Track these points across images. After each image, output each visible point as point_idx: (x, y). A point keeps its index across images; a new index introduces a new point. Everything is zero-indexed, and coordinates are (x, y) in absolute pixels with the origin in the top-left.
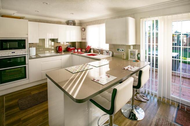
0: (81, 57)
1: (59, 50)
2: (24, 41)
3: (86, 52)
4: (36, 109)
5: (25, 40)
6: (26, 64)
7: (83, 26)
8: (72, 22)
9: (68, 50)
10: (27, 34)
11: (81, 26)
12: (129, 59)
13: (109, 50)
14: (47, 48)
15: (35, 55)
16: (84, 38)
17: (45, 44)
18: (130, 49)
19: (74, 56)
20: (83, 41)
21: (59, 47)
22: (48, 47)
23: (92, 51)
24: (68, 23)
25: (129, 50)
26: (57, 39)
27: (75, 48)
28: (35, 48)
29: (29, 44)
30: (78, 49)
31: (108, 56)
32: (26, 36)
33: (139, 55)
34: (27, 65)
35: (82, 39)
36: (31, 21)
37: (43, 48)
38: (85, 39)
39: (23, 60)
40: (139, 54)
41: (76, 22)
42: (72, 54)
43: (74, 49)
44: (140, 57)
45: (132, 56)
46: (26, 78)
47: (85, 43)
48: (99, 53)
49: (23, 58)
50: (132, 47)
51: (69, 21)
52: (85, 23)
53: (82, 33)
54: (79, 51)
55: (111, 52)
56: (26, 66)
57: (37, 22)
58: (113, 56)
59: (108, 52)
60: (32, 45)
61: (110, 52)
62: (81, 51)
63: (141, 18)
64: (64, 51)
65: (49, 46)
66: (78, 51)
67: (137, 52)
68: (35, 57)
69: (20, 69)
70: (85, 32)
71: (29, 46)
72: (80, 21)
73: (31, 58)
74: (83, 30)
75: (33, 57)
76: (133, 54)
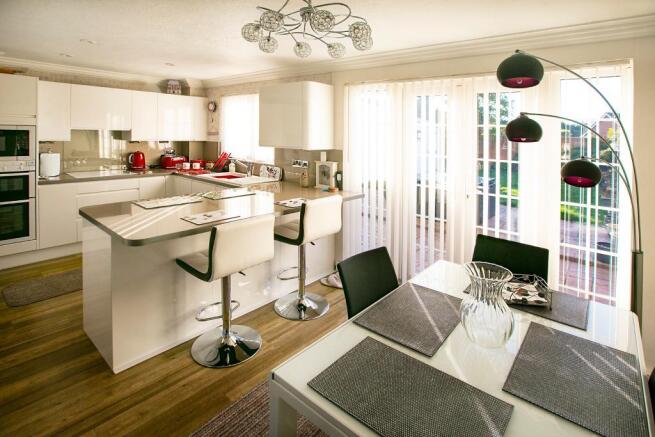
0: (196, 183)
1: (134, 163)
2: (24, 135)
3: (216, 170)
4: (53, 305)
5: (27, 133)
6: (28, 198)
7: (210, 97)
8: (177, 83)
9: (163, 164)
10: (35, 116)
11: (206, 96)
12: (318, 185)
13: (273, 164)
14: (104, 159)
15: (58, 173)
16: (213, 131)
17: (97, 147)
18: (319, 160)
19: (178, 179)
20: (212, 139)
21: (137, 155)
22: (107, 157)
23: (232, 167)
24: (165, 87)
25: (318, 164)
26: (129, 133)
27: (187, 158)
28: (58, 155)
29: (40, 142)
30: (192, 162)
31: (271, 179)
32: (32, 122)
33: (339, 176)
34: (31, 202)
35: (209, 134)
36: (47, 79)
37: (89, 159)
38: (217, 133)
39: (18, 186)
40: (339, 172)
41: (192, 84)
42: (174, 174)
43: (181, 162)
44: (342, 181)
45: (325, 179)
46: (28, 235)
47: (216, 145)
48: (249, 173)
49: (21, 180)
50: (324, 157)
51: (168, 81)
52: (217, 88)
53: (208, 115)
54: (197, 166)
55: (278, 170)
56: (28, 203)
57: (66, 81)
58: (282, 179)
59: (271, 170)
60: (48, 146)
61: (276, 168)
62: (203, 165)
63: (346, 84)
64: (152, 168)
65: (111, 153)
66: (191, 166)
67: (334, 167)
68: (58, 179)
69: (9, 209)
70: (216, 114)
71: (41, 148)
72: (202, 81)
73: (44, 182)
74: (213, 108)
75: (51, 179)
76: (325, 173)
